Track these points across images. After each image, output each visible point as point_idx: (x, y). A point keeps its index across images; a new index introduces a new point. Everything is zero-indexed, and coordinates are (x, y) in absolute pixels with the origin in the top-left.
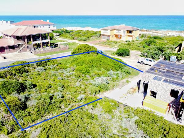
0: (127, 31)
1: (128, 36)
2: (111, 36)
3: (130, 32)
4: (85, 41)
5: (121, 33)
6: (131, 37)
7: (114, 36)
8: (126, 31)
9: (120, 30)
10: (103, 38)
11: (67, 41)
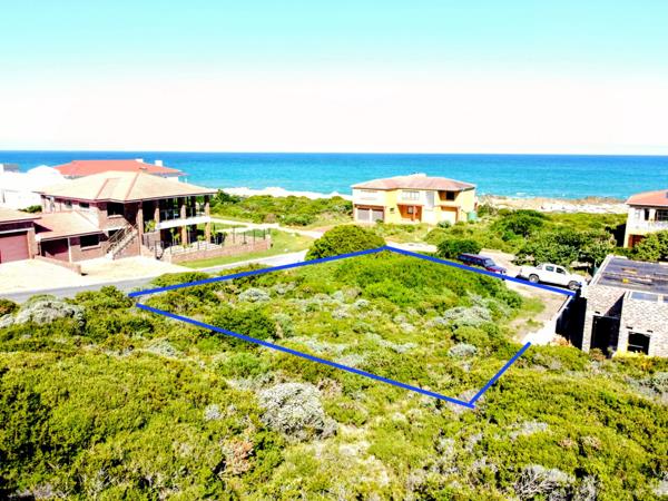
0: (441, 192)
1: (443, 208)
2: (387, 211)
3: (450, 195)
4: (305, 225)
5: (420, 199)
6: (454, 213)
7: (397, 210)
8: (436, 193)
9: (416, 191)
10: (360, 218)
11: (245, 226)
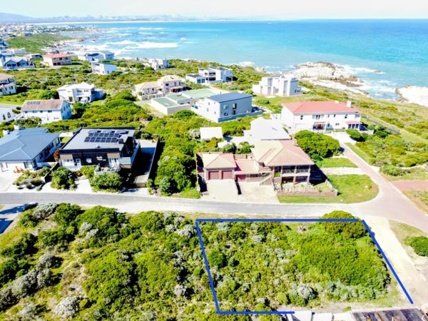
4: (395, 175)
11: (357, 167)
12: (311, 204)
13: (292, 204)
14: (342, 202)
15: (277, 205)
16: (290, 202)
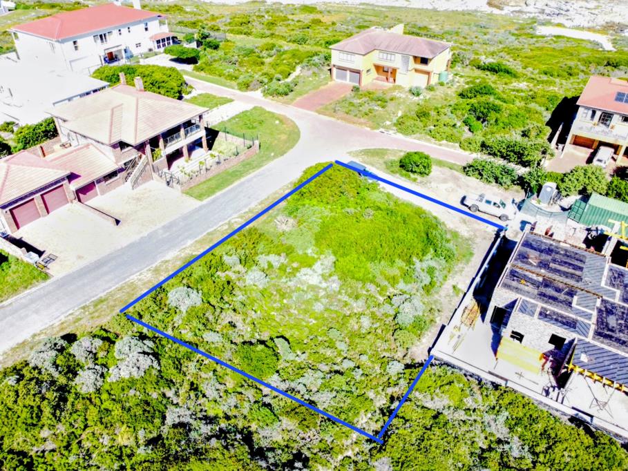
0: (415, 58)
1: (416, 70)
2: (364, 74)
3: (424, 61)
4: (286, 94)
5: (395, 62)
6: (426, 76)
7: (373, 70)
8: (411, 58)
10: (337, 77)
11: (232, 101)
12: (243, 179)
13: (218, 194)
14: (275, 157)
15: (201, 208)
16: (213, 192)
